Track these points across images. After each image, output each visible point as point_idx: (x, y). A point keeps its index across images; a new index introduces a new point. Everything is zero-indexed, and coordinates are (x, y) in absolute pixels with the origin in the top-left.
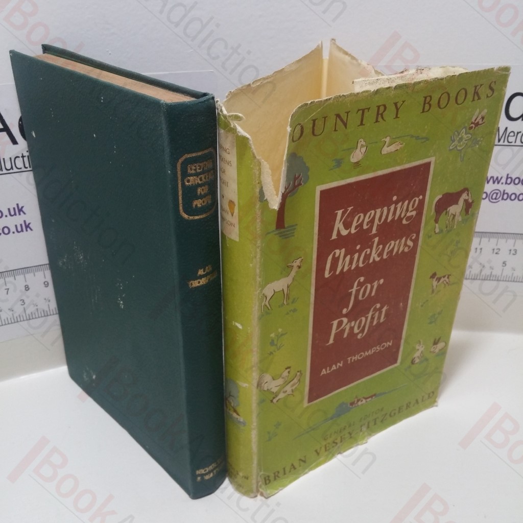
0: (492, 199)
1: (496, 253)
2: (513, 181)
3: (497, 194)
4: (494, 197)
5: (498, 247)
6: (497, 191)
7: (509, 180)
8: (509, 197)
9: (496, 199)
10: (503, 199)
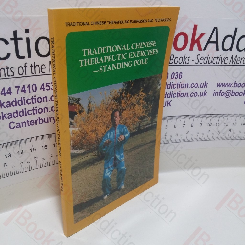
0: (227, 96)
1: (226, 125)
2: (237, 85)
3: (229, 92)
4: (227, 95)
5: (227, 122)
6: (229, 91)
7: (236, 85)
8: (235, 94)
9: (228, 95)
10: (232, 95)
